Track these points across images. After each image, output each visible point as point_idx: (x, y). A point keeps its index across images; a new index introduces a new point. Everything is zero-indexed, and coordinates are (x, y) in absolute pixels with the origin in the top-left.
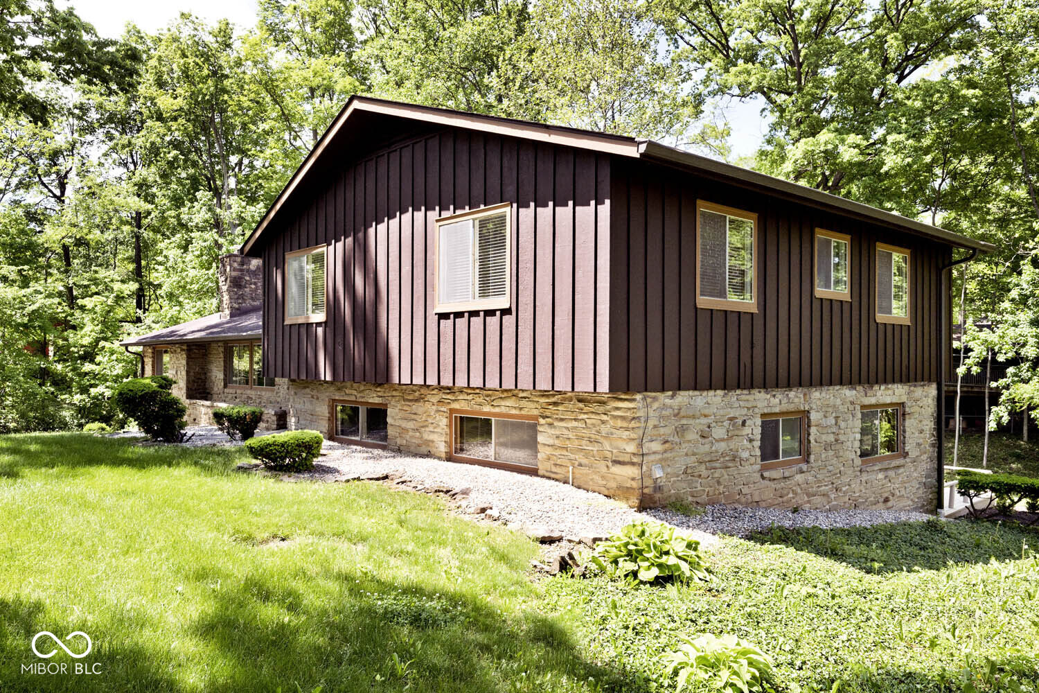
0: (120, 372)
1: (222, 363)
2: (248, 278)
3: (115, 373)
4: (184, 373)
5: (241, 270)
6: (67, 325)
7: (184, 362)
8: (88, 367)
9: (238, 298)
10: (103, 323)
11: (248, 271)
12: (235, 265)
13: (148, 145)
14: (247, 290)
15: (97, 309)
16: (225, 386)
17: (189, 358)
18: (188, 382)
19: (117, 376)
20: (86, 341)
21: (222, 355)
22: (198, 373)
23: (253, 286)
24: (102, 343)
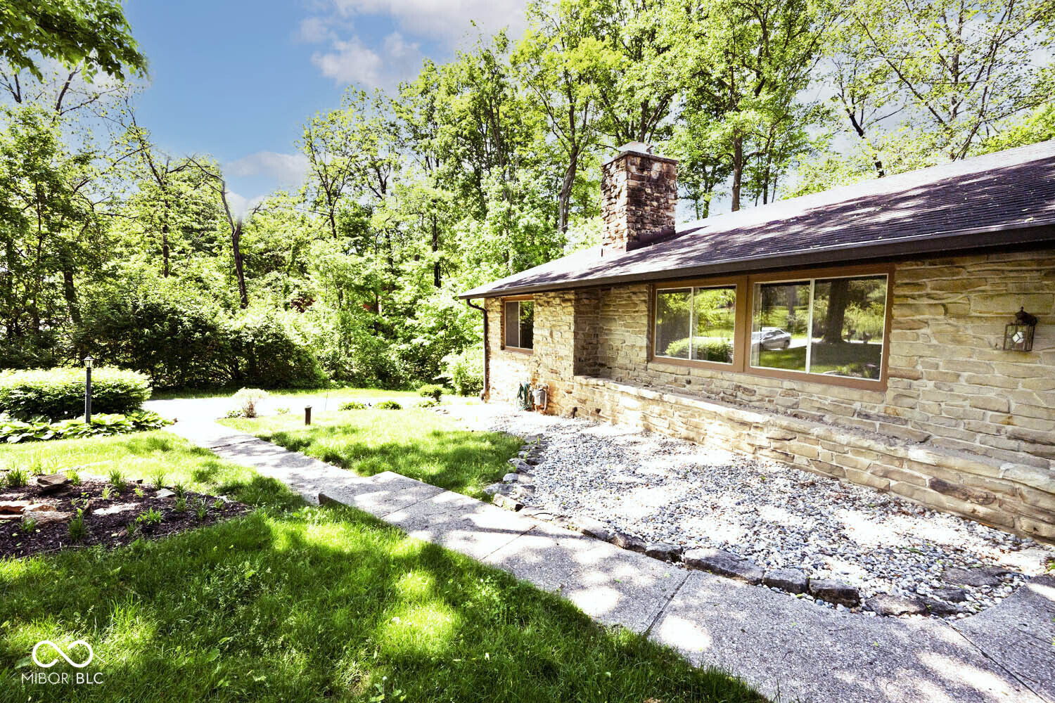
0: (434, 325)
1: (645, 321)
2: (648, 191)
3: (430, 326)
4: (570, 336)
5: (641, 178)
6: (393, 287)
7: (571, 319)
8: (409, 322)
9: (636, 222)
10: (419, 284)
11: (649, 178)
12: (633, 169)
13: (443, 144)
14: (648, 208)
15: (414, 272)
16: (650, 358)
17: (578, 313)
18: (576, 348)
19: (433, 329)
20: (408, 299)
21: (643, 307)
22: (589, 335)
23: (655, 204)
24: (419, 301)
